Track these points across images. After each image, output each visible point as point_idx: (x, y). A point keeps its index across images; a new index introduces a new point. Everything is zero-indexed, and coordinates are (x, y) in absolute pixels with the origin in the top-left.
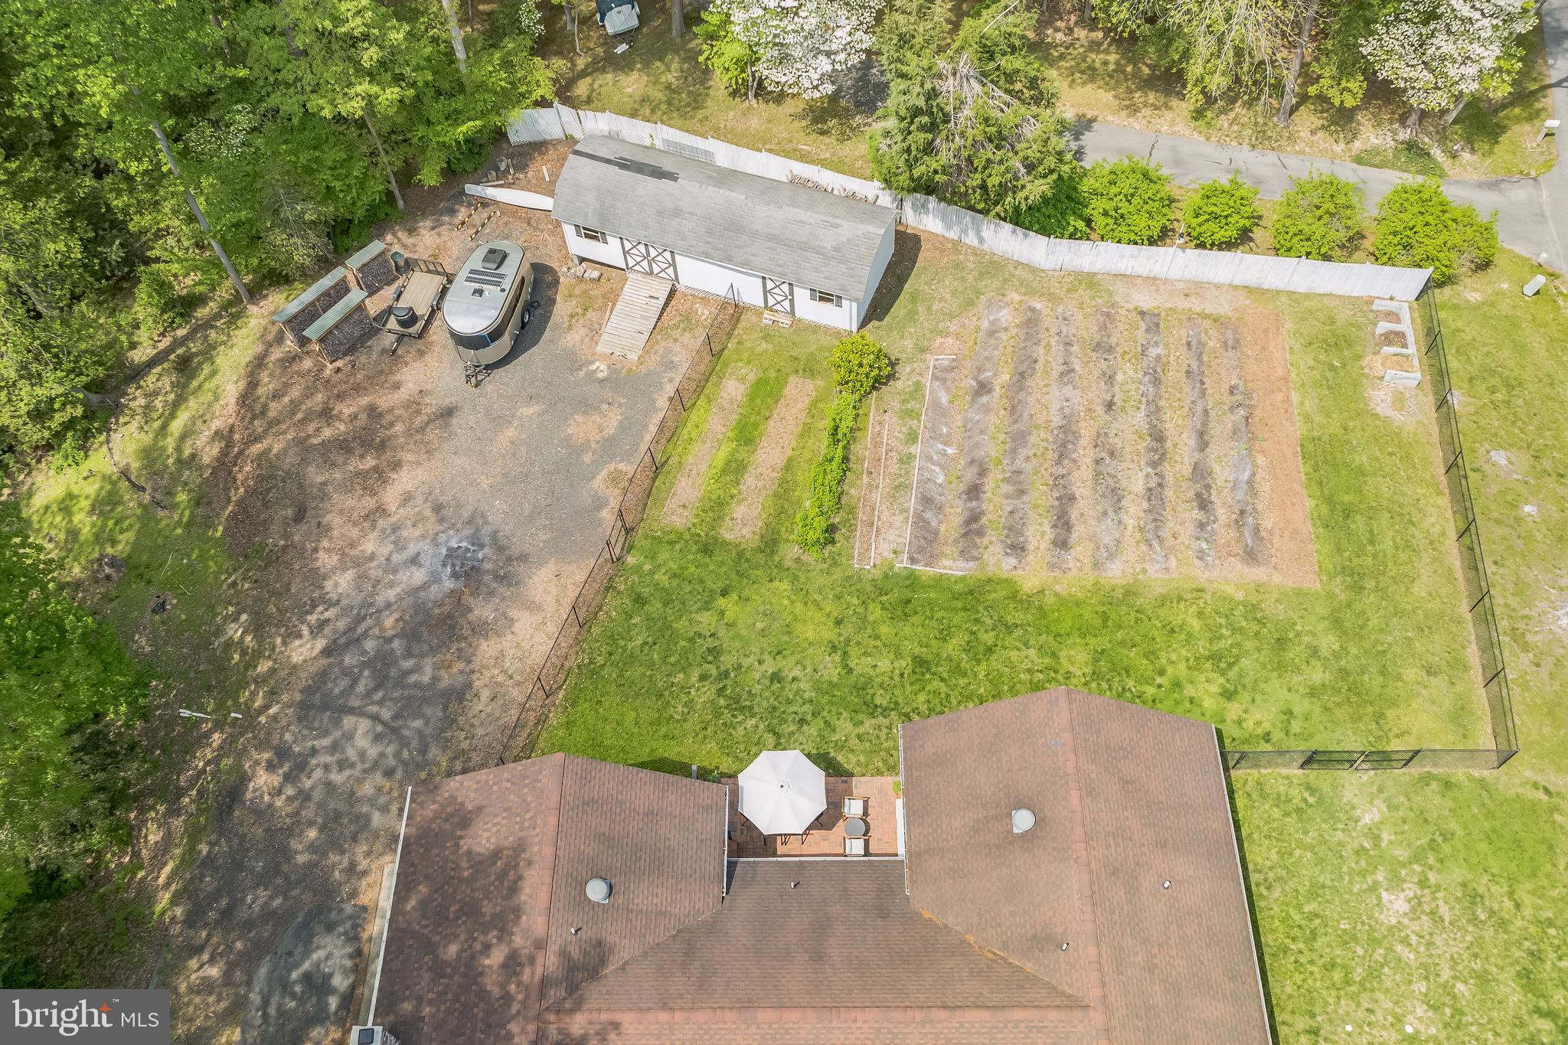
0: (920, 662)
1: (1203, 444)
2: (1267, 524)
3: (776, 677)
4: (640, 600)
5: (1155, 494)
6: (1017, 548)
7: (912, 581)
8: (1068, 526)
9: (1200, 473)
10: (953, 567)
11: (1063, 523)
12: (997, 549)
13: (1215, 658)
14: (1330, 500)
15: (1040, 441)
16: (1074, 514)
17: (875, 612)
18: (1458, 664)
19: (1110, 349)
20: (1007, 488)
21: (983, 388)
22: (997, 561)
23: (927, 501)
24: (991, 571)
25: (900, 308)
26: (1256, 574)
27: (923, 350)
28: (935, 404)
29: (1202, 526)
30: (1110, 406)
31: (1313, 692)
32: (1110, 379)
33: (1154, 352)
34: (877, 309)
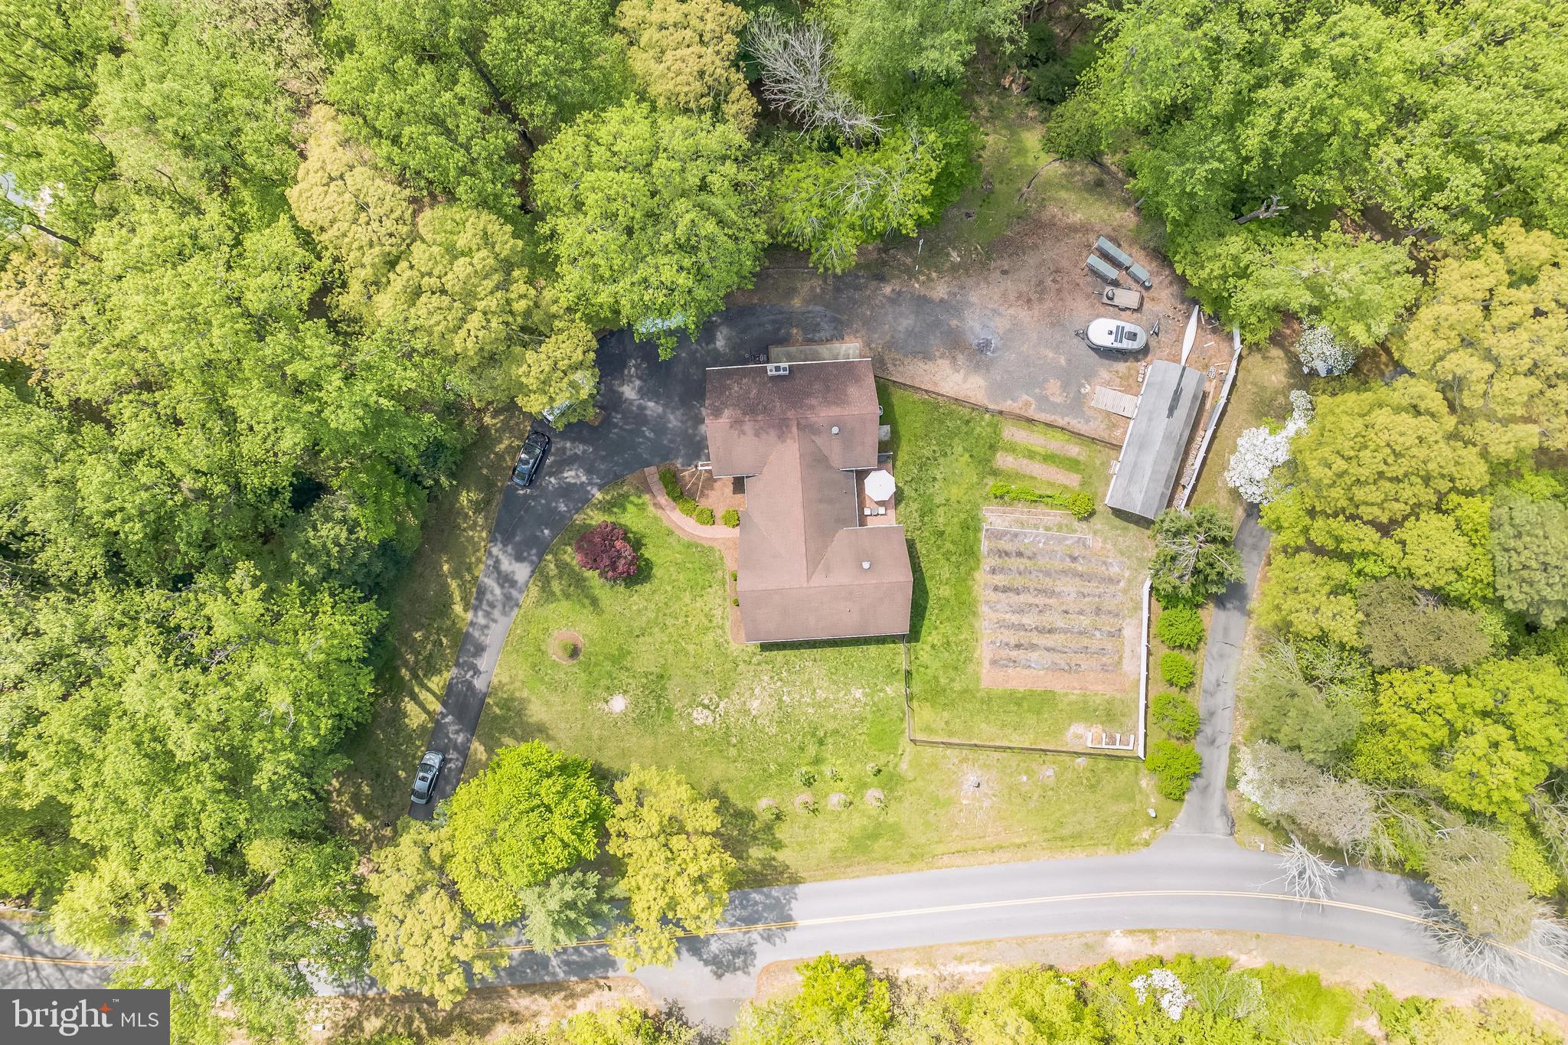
0: (942, 533)
1: (1048, 649)
2: (1010, 670)
3: (935, 479)
4: (968, 422)
5: (1022, 627)
6: (993, 571)
7: (977, 530)
8: (1004, 591)
9: (1033, 647)
10: (984, 546)
11: (1006, 590)
12: (993, 563)
13: (948, 643)
14: (1023, 698)
15: (1048, 582)
16: (1011, 594)
17: (963, 516)
18: (951, 734)
19: (1097, 614)
20: (1022, 568)
21: (1074, 559)
22: (987, 563)
23: (1016, 535)
24: (983, 561)
25: (1117, 522)
26: (986, 663)
27: (1095, 533)
28: (1066, 538)
29: (1007, 644)
30: (1066, 612)
31: (936, 678)
32: (1081, 612)
33: (1097, 634)
34: (1118, 513)
